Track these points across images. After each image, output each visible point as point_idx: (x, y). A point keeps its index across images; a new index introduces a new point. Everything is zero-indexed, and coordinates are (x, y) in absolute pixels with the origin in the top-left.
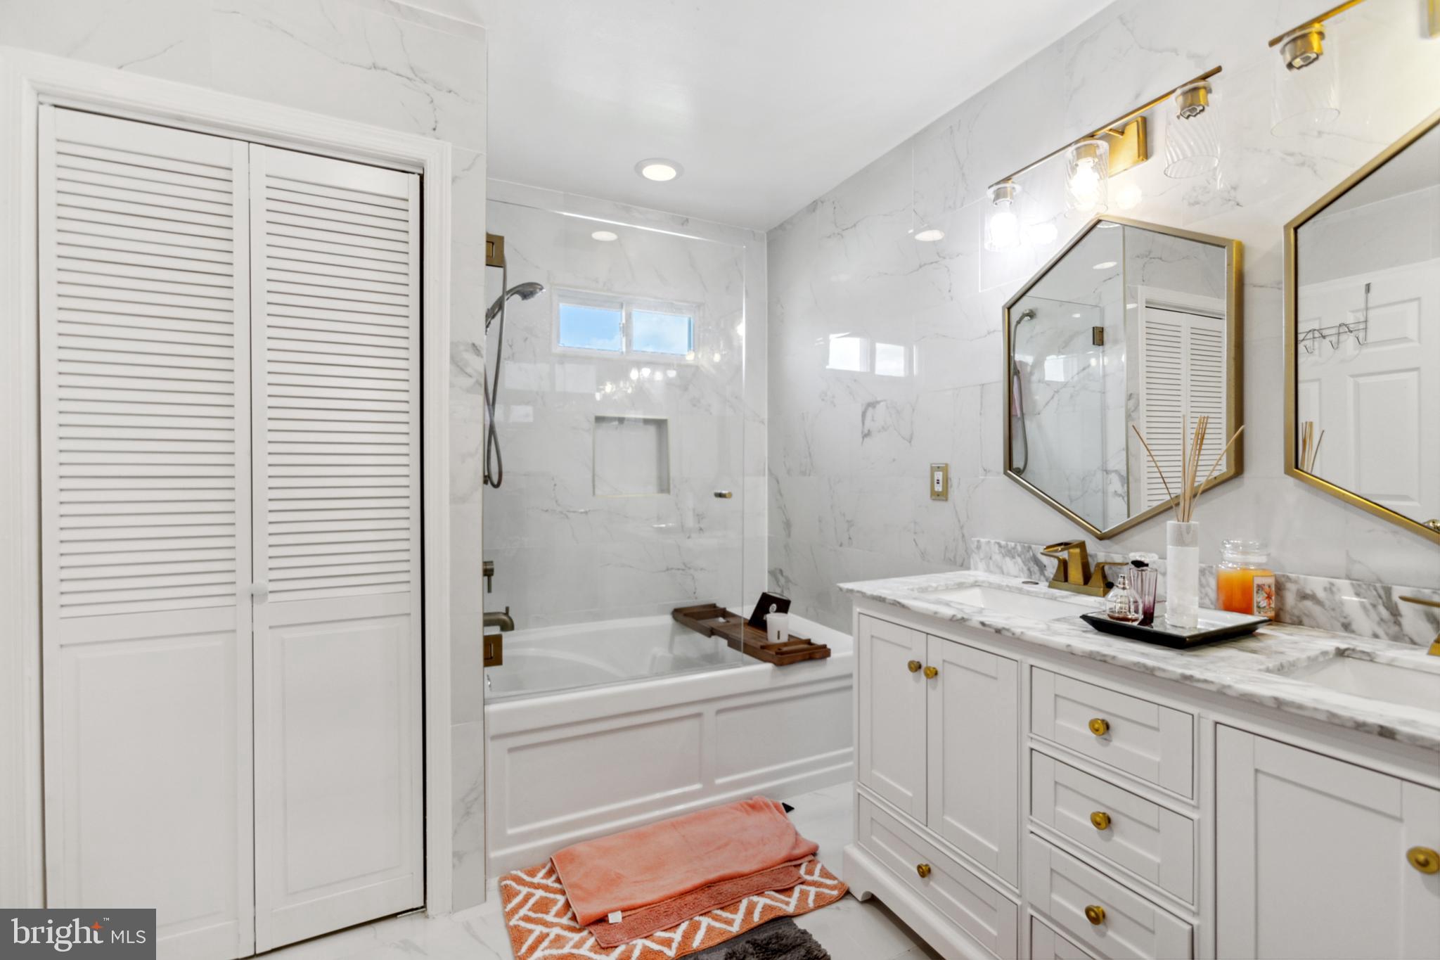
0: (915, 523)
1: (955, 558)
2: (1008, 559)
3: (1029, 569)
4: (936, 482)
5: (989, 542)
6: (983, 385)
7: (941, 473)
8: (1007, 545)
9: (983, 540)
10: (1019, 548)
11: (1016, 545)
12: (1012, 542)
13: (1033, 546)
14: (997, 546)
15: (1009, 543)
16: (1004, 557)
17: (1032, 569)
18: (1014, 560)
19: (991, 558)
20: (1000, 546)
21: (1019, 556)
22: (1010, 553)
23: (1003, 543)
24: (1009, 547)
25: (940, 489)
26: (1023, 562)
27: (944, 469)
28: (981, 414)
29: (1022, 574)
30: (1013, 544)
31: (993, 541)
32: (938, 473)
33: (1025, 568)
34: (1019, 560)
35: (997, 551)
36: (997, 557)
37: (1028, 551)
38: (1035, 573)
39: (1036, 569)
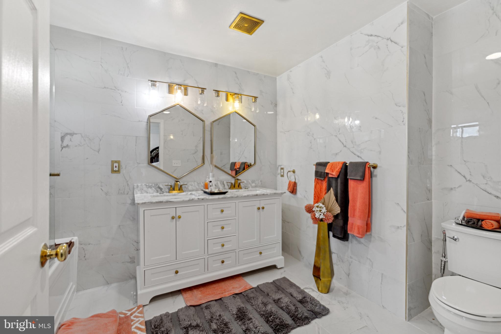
0: (101, 182)
1: (124, 192)
2: (149, 189)
3: (157, 190)
4: (114, 167)
5: (142, 185)
6: (137, 137)
7: (117, 164)
8: (149, 185)
9: (139, 184)
10: (153, 185)
11: (152, 184)
12: (151, 183)
13: (158, 184)
14: (145, 186)
15: (150, 184)
16: (148, 188)
17: (158, 190)
18: (152, 189)
19: (143, 189)
20: (146, 185)
21: (153, 187)
22: (150, 187)
23: (147, 184)
24: (150, 185)
25: (117, 169)
26: (155, 189)
27: (118, 162)
28: (136, 145)
29: (155, 192)
30: (151, 184)
31: (143, 184)
32: (116, 164)
33: (156, 190)
34: (153, 188)
35: (145, 187)
36: (145, 189)
37: (157, 185)
38: (159, 191)
39: (159, 190)
